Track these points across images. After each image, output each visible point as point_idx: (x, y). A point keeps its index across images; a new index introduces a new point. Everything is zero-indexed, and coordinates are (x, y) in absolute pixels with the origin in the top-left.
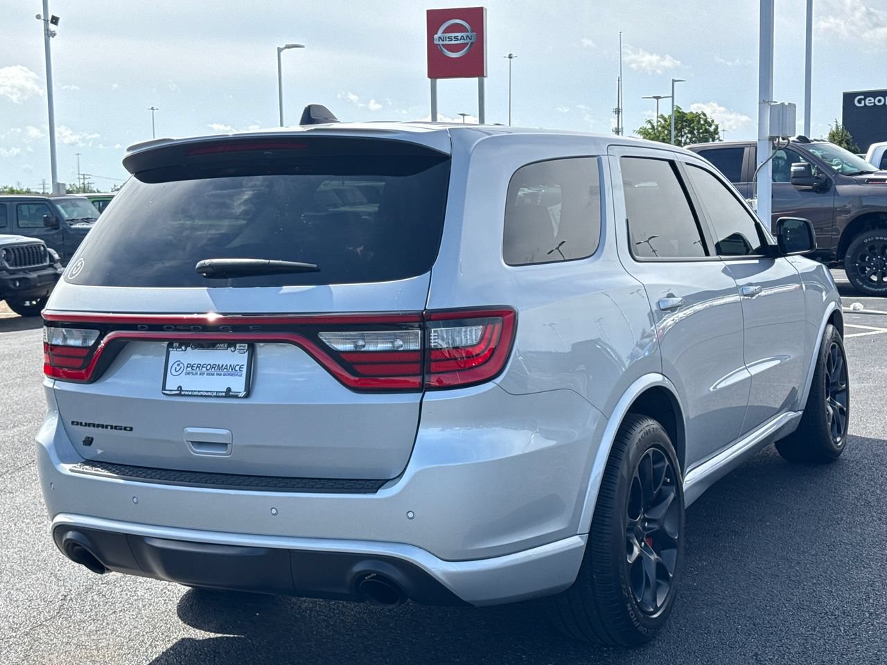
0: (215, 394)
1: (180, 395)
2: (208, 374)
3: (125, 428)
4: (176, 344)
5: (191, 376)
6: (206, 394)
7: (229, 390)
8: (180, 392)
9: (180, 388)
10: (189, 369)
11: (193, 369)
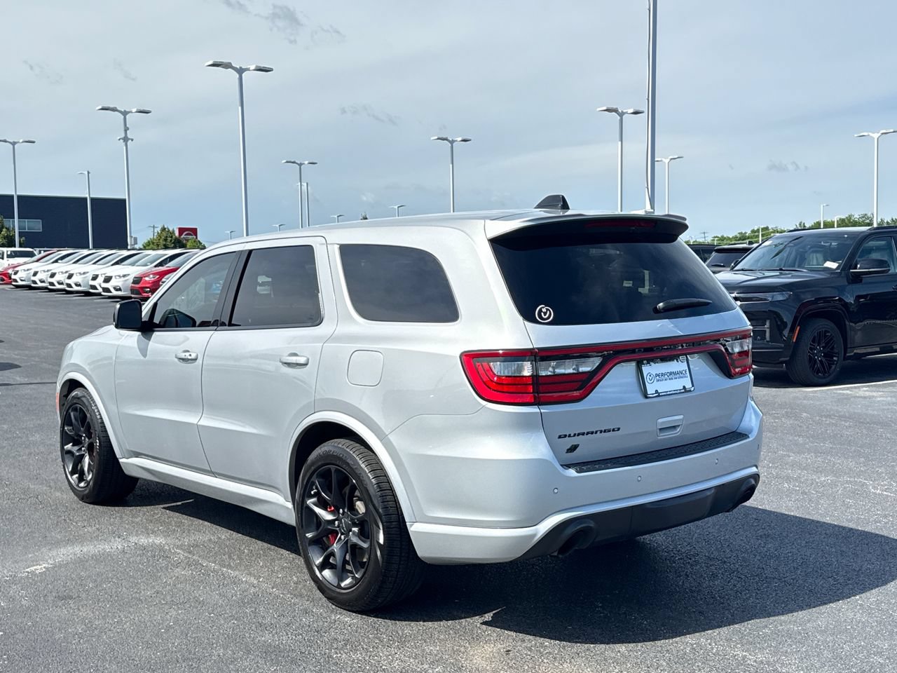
0: (679, 391)
1: (659, 396)
2: (670, 379)
3: (614, 430)
4: (645, 362)
5: (659, 382)
6: (674, 392)
7: (684, 387)
8: (658, 394)
9: (657, 391)
10: (658, 377)
11: (660, 377)
